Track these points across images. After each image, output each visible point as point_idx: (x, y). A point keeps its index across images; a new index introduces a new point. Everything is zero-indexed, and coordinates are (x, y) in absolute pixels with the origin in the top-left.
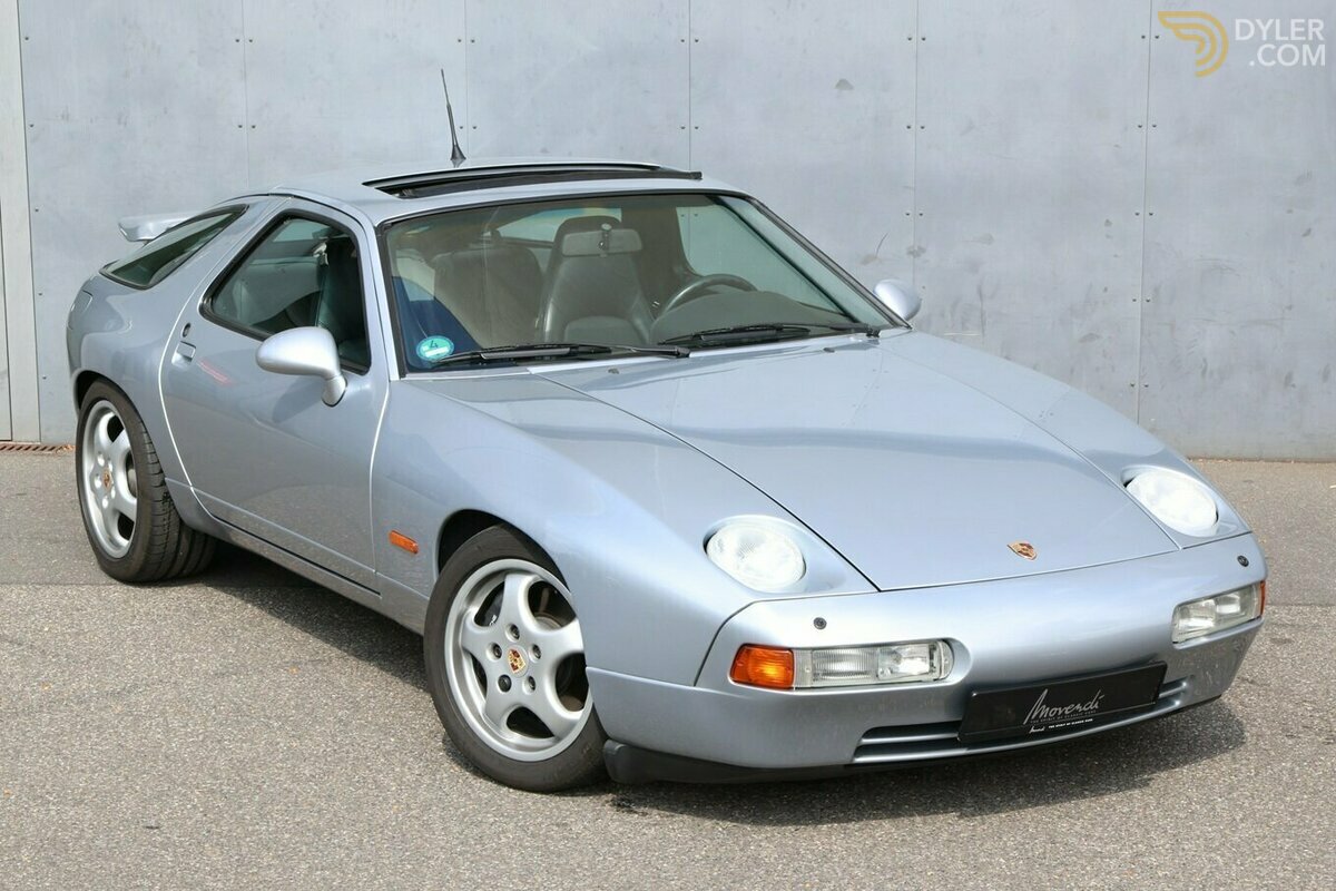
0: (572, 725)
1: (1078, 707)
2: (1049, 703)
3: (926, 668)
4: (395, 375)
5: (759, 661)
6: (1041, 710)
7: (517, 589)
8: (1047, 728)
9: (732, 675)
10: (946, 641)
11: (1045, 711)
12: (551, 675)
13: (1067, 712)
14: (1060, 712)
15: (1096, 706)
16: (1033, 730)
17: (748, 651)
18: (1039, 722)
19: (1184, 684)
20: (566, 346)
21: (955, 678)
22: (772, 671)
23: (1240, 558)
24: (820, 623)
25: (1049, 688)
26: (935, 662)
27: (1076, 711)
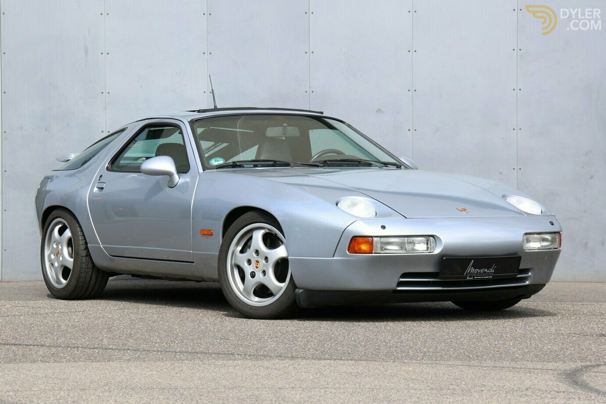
0: (281, 288)
1: (486, 270)
2: (474, 266)
3: (425, 249)
4: (201, 171)
5: (359, 244)
6: (471, 269)
7: (258, 236)
8: (474, 278)
9: (348, 251)
10: (432, 236)
11: (473, 270)
12: (273, 268)
13: (481, 272)
14: (479, 272)
15: (493, 271)
16: (468, 278)
17: (355, 240)
18: (471, 275)
19: (530, 274)
20: (272, 161)
21: (437, 251)
22: (364, 247)
23: (550, 222)
24: (383, 227)
25: (474, 259)
26: (429, 246)
27: (485, 272)
